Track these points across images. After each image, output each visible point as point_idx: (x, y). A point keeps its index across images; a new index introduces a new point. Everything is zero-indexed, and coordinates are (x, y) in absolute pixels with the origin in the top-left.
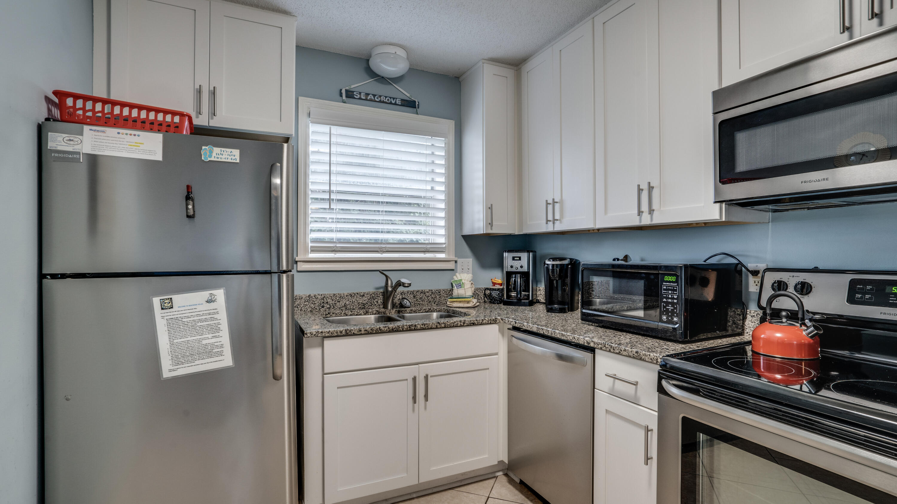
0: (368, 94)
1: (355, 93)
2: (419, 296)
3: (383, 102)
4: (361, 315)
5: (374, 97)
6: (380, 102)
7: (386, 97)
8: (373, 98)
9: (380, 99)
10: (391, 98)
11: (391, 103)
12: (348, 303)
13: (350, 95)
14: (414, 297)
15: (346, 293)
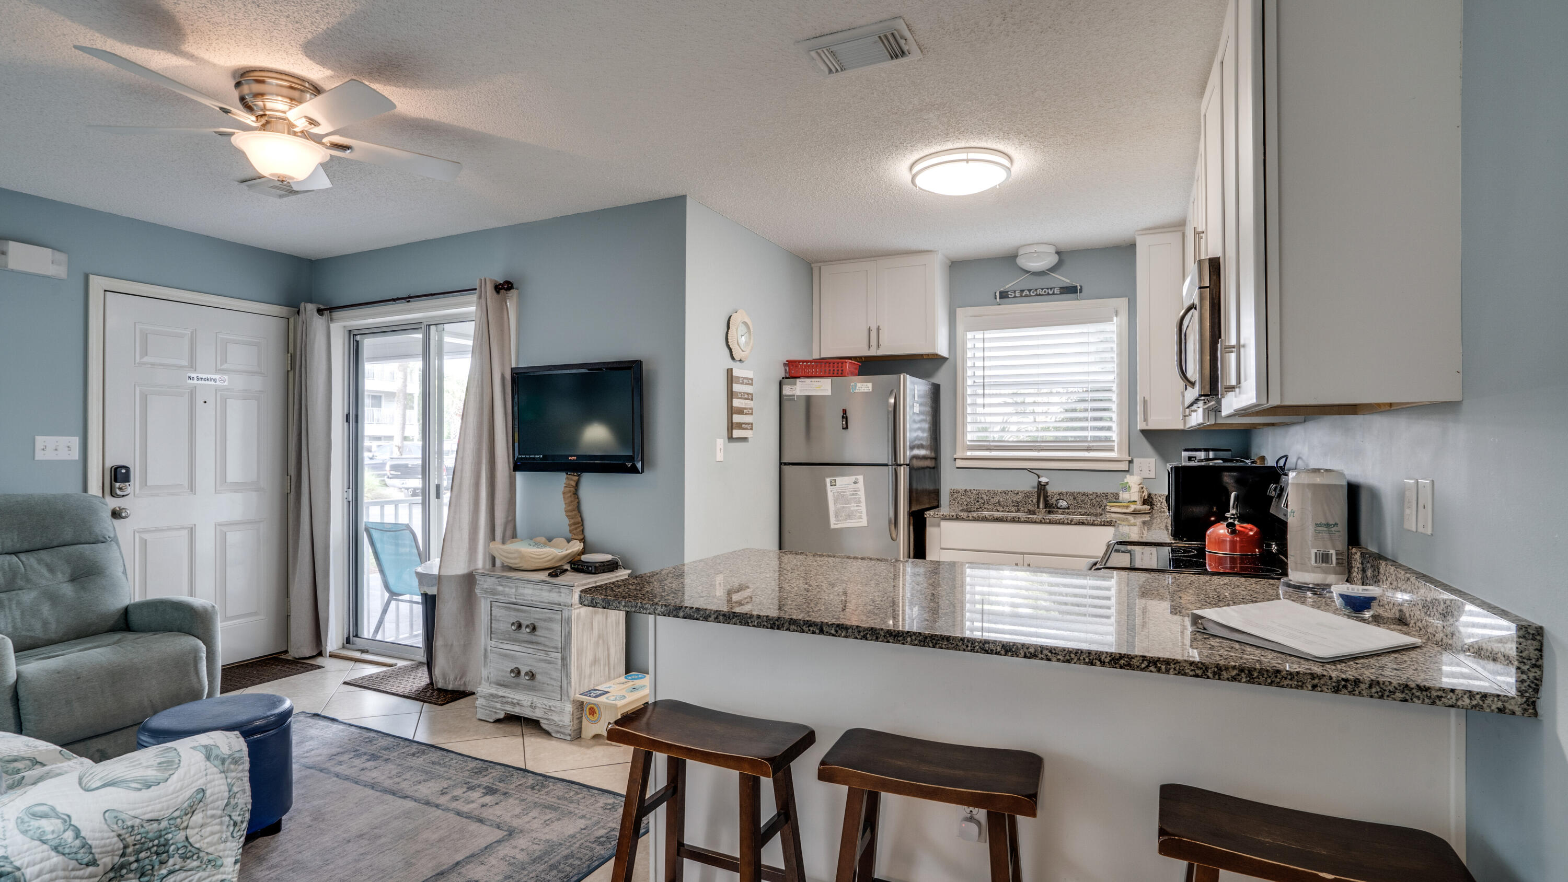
0: (1023, 291)
1: (1009, 293)
2: (1080, 498)
3: (1040, 295)
4: (1012, 512)
5: (1030, 292)
6: (1037, 295)
7: (1042, 289)
8: (1028, 293)
9: (1035, 292)
10: (1048, 289)
11: (1048, 294)
12: (1001, 499)
13: (1004, 295)
14: (1075, 499)
15: (1000, 490)
